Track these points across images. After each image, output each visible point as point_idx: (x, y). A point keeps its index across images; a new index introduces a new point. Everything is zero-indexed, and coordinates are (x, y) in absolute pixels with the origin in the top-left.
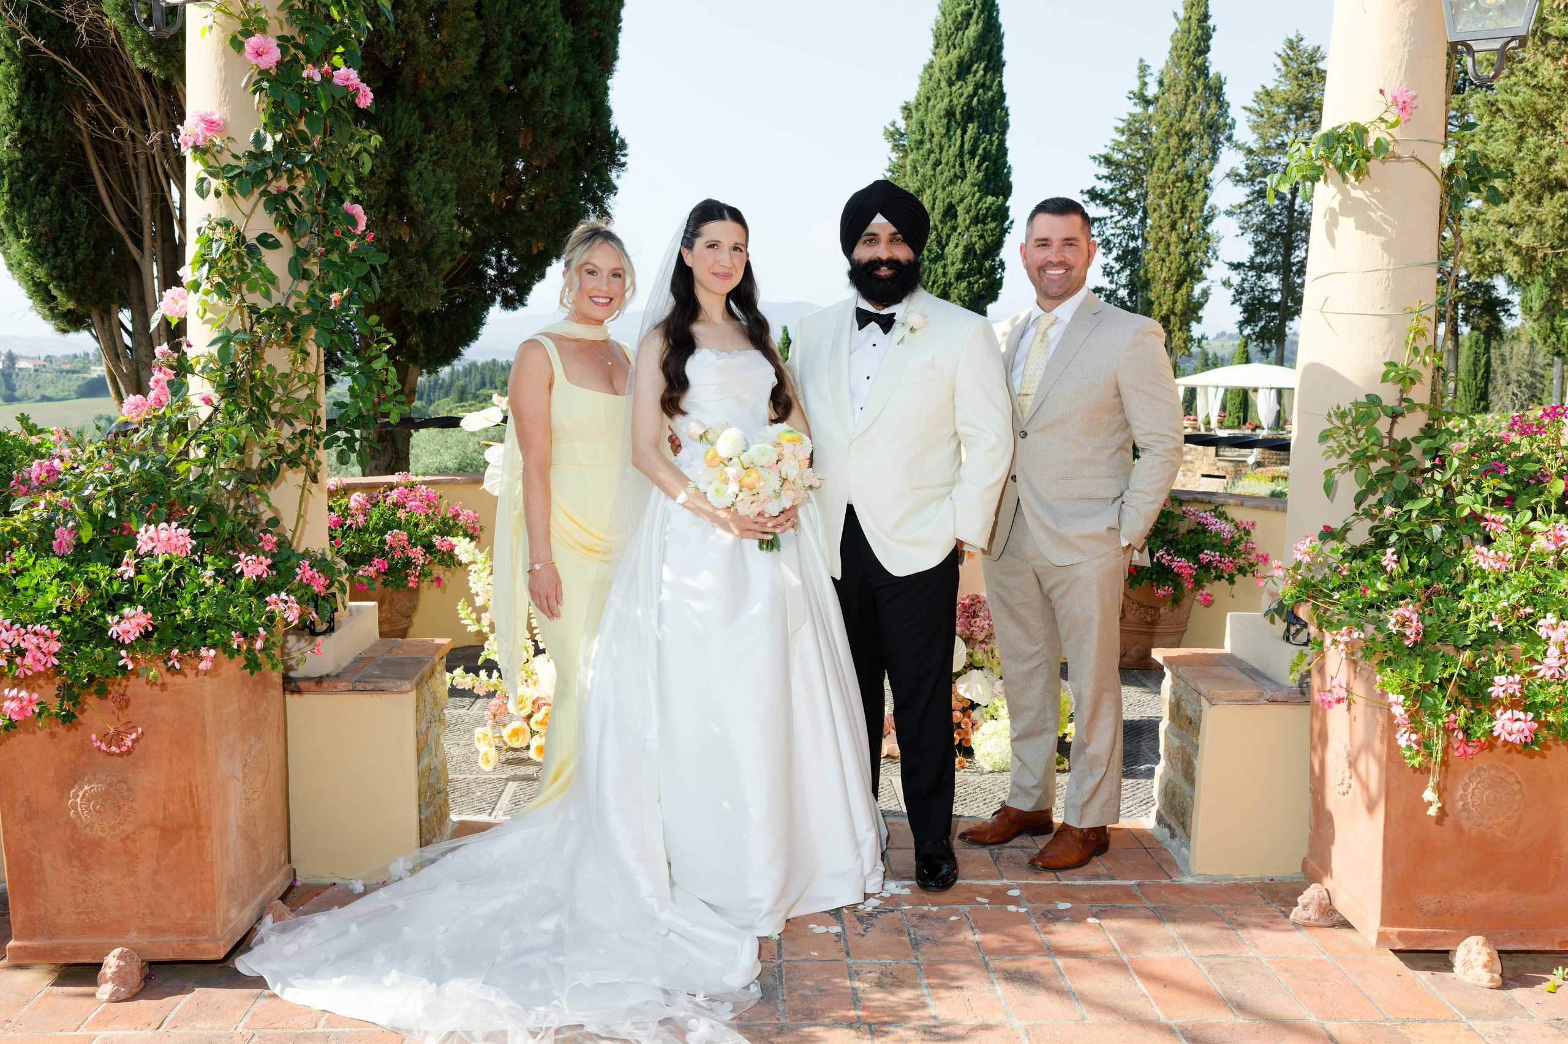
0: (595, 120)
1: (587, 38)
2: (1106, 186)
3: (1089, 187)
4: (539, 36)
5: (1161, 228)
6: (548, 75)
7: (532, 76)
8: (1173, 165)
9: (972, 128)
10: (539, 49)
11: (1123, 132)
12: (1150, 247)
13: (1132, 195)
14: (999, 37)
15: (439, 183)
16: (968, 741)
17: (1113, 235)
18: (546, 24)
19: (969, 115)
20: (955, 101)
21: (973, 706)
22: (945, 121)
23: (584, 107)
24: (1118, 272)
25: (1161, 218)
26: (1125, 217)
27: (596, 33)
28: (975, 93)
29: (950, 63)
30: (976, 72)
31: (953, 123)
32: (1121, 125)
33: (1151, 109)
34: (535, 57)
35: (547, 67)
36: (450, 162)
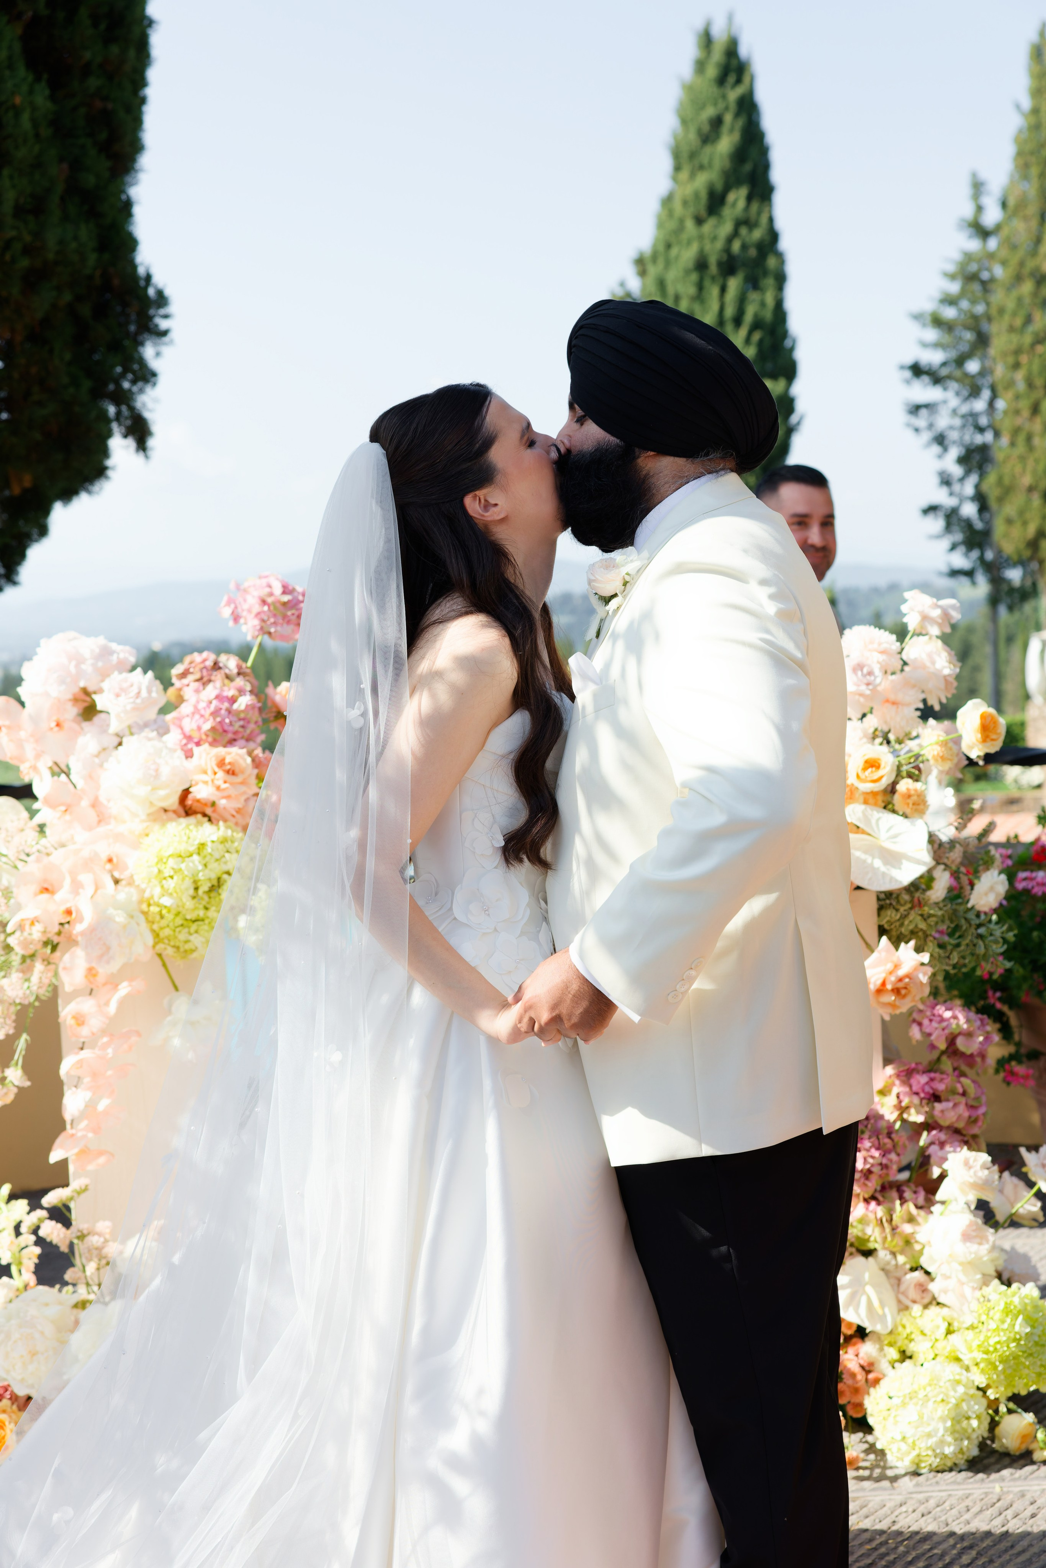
0: (107, 256)
2: (934, 358)
3: (909, 360)
5: (1017, 412)
8: (1028, 320)
9: (734, 284)
11: (952, 277)
12: (1005, 440)
13: (973, 366)
14: (763, 151)
16: (860, 1406)
17: (951, 428)
19: (729, 266)
20: (708, 247)
21: (861, 1333)
22: (694, 277)
24: (962, 480)
25: (1017, 397)
26: (966, 399)
27: (98, 103)
28: (735, 234)
29: (696, 195)
30: (734, 204)
31: (707, 283)
32: (951, 268)
33: (993, 243)
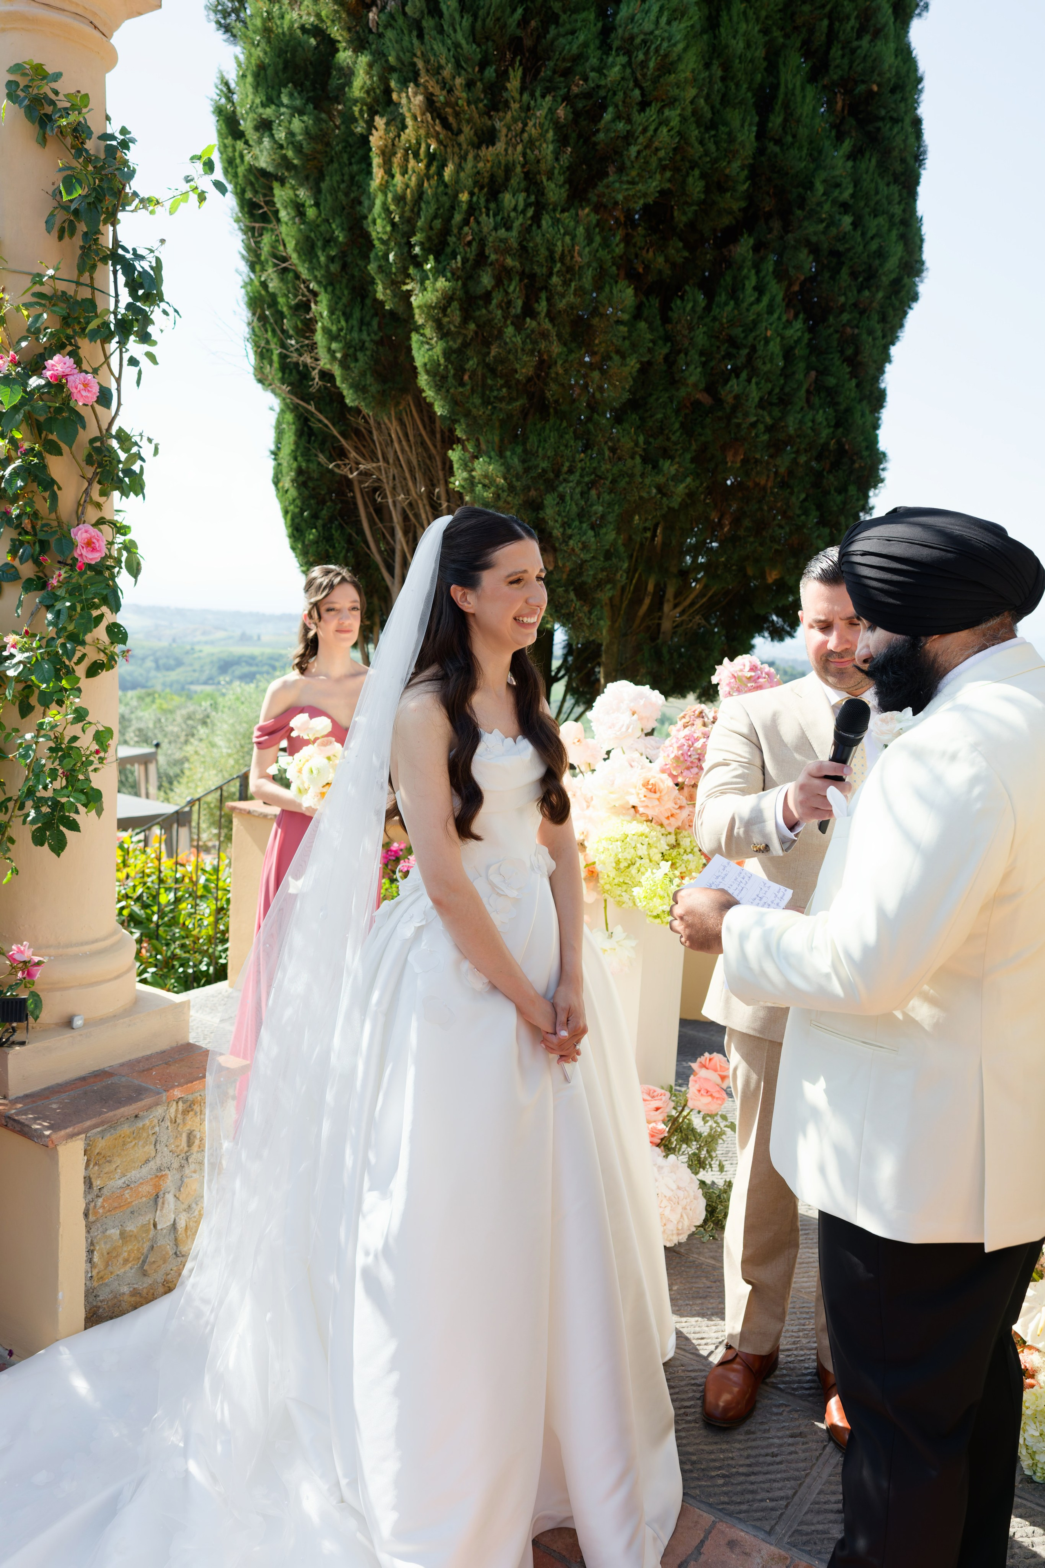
0: (840, 430)
1: (837, 336)
4: (746, 337)
6: (754, 380)
7: (733, 382)
10: (745, 352)
15: (591, 505)
18: (755, 323)
23: (820, 417)
27: (849, 330)
34: (741, 360)
35: (754, 372)
36: (608, 483)
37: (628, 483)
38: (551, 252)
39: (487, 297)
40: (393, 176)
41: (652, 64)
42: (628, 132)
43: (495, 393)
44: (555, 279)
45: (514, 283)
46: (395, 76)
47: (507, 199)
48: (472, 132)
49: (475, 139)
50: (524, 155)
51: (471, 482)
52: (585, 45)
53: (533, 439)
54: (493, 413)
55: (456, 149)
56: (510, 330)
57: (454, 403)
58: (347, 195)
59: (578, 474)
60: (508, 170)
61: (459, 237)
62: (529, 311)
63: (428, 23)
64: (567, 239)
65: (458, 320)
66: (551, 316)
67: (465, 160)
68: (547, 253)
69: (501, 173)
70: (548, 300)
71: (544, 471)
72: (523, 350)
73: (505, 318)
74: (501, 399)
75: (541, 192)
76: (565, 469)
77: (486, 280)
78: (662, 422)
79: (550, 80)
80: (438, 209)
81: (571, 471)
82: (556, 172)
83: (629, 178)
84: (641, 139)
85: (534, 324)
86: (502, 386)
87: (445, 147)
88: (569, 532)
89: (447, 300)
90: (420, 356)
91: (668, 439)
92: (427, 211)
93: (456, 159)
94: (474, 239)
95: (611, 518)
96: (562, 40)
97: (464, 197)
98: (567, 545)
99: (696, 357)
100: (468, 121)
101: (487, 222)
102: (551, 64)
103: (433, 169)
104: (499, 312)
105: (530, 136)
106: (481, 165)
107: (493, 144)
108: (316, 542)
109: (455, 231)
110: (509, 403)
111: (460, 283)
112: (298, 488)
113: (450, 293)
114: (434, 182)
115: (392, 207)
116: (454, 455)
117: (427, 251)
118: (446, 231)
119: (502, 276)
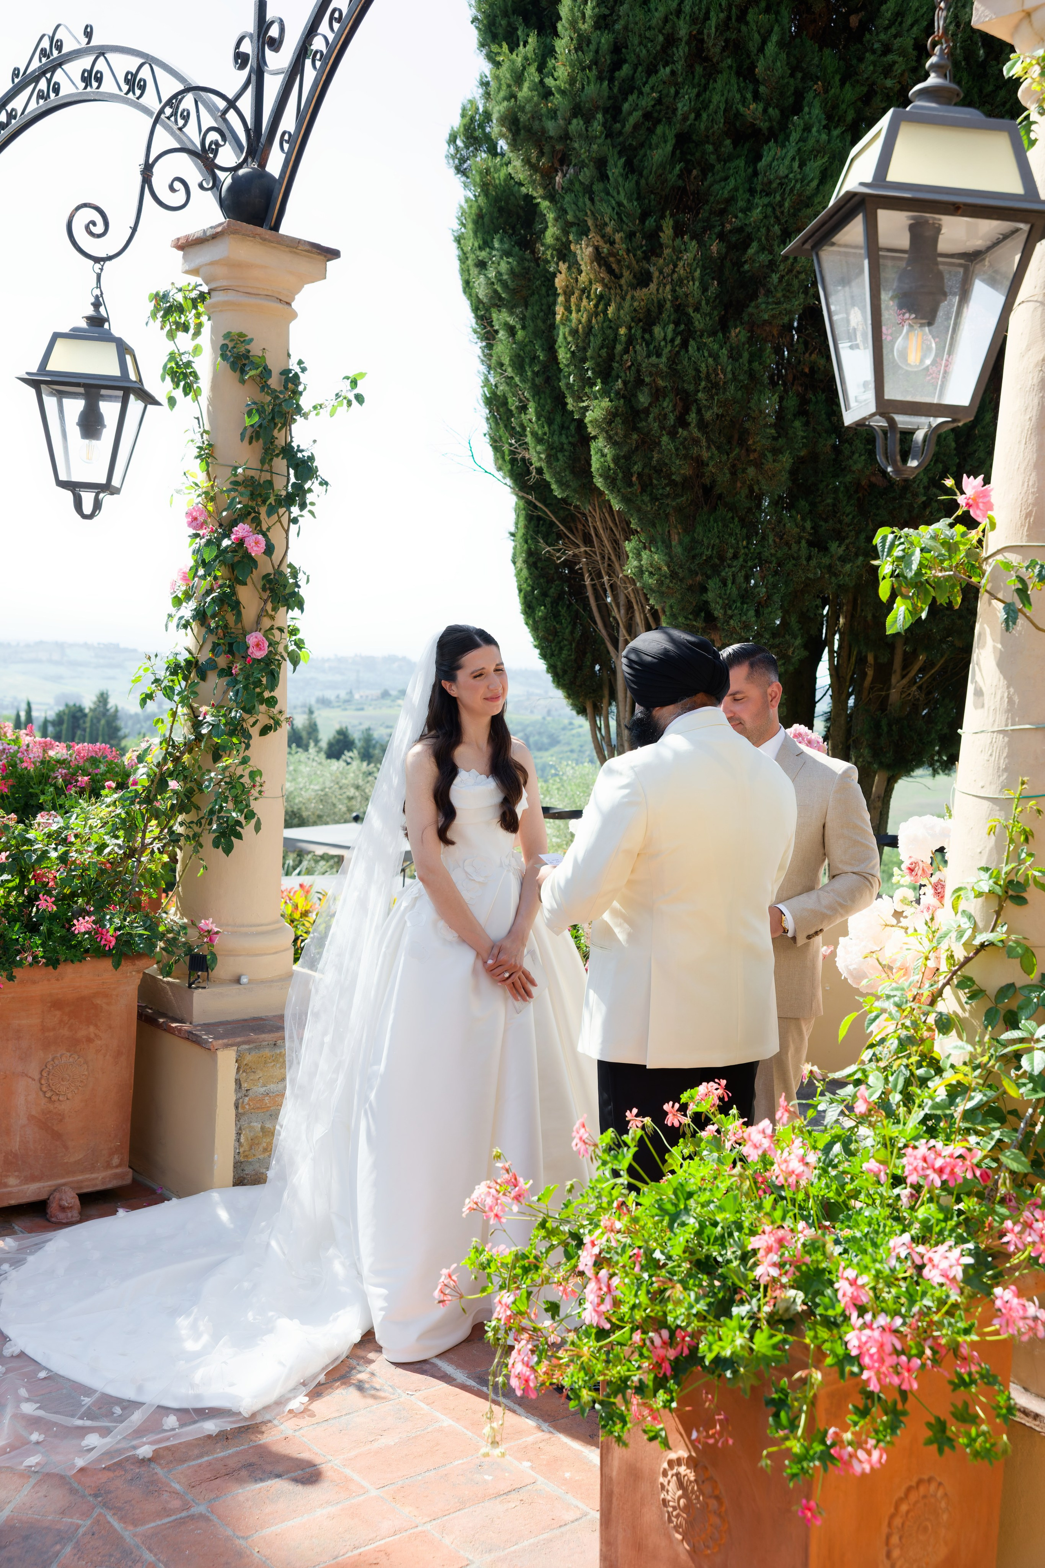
37: (795, 565)
38: (698, 371)
39: (647, 411)
40: (570, 312)
41: (787, 204)
42: (770, 261)
43: (660, 491)
44: (700, 395)
45: (667, 399)
46: (574, 229)
47: (657, 330)
48: (631, 276)
49: (635, 281)
50: (673, 291)
51: (641, 571)
52: (736, 189)
53: (699, 529)
54: (660, 508)
55: (619, 291)
56: (665, 439)
57: (626, 500)
58: (544, 322)
59: (741, 559)
60: (661, 306)
61: (621, 362)
62: (682, 422)
63: (598, 187)
64: (710, 360)
65: (621, 432)
66: (702, 425)
67: (624, 299)
68: (694, 373)
69: (654, 310)
70: (699, 411)
71: (711, 557)
72: (677, 455)
73: (662, 428)
74: (668, 496)
75: (690, 322)
76: (730, 554)
77: (643, 399)
78: (834, 505)
79: (708, 220)
80: (604, 340)
81: (735, 556)
82: (703, 302)
83: (774, 299)
84: (782, 267)
85: (685, 433)
86: (666, 485)
87: (610, 289)
88: (729, 612)
89: (611, 417)
90: (596, 463)
91: (840, 522)
92: (595, 342)
93: (618, 298)
94: (632, 364)
95: (776, 598)
96: (716, 187)
97: (622, 331)
98: (728, 624)
99: (862, 446)
100: (628, 267)
101: (641, 349)
102: (707, 207)
103: (601, 307)
104: (656, 424)
105: (679, 276)
106: (636, 304)
107: (647, 286)
108: (545, 618)
109: (617, 358)
110: (674, 499)
111: (622, 401)
112: (529, 569)
113: (613, 410)
114: (601, 318)
115: (570, 339)
116: (628, 546)
117: (598, 373)
118: (611, 357)
119: (657, 394)
